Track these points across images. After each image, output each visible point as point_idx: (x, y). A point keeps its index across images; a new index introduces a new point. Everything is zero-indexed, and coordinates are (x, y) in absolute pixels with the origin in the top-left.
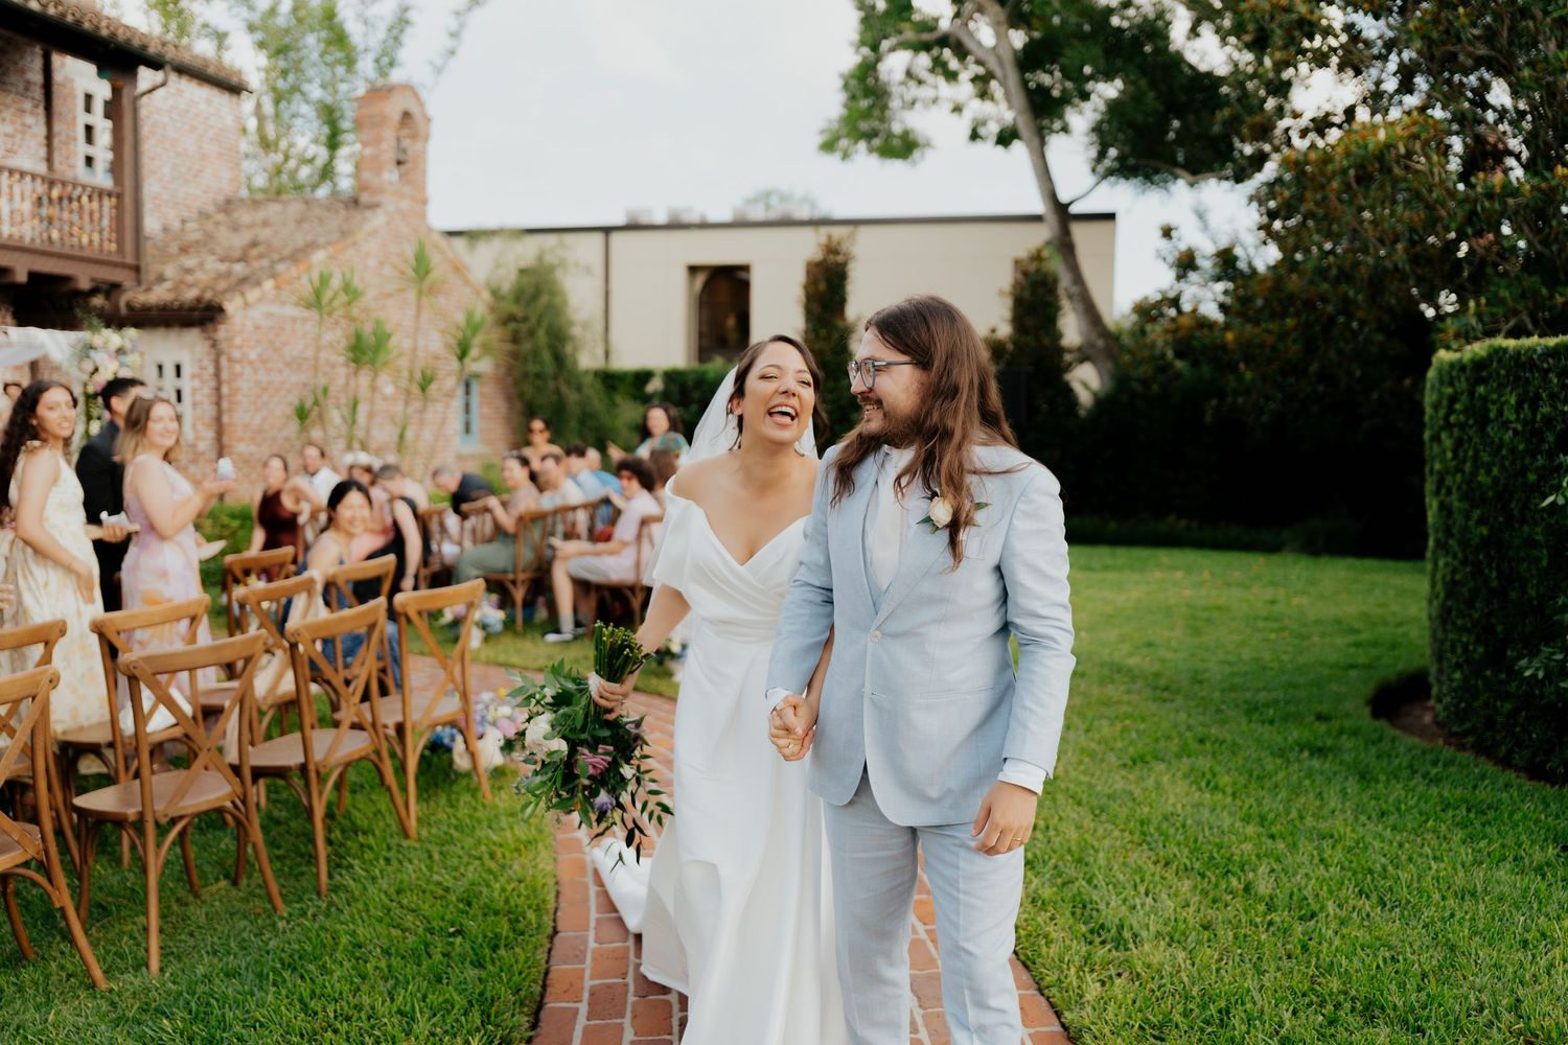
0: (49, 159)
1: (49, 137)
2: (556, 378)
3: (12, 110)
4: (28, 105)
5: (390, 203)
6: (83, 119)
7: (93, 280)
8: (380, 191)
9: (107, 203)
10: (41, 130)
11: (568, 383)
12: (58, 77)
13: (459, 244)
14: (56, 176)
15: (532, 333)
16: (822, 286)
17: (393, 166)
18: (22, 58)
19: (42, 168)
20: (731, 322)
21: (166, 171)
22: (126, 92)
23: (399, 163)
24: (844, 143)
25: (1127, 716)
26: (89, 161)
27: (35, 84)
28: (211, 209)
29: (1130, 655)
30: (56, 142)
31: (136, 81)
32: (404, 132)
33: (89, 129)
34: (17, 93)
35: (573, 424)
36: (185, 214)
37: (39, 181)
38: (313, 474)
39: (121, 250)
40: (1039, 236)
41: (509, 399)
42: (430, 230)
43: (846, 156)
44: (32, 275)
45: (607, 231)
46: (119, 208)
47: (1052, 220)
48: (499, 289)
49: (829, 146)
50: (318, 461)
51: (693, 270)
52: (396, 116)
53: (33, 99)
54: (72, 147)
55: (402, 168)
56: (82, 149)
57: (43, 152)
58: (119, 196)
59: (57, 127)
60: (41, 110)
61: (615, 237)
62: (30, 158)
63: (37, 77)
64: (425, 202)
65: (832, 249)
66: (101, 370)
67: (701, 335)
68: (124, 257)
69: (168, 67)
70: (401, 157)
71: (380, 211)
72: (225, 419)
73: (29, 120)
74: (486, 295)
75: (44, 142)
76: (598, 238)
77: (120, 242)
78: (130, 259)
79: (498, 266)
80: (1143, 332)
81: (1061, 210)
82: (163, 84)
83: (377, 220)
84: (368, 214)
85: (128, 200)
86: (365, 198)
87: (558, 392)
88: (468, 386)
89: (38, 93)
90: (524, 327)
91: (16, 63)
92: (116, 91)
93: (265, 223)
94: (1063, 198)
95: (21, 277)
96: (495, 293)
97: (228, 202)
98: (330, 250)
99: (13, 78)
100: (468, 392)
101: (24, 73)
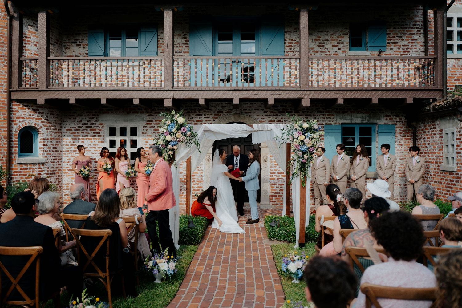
1: (425, 42)
3: (407, 35)
4: (415, 31)
7: (415, 99)
10: (422, 40)
19: (422, 55)
22: (438, 12)
27: (419, 22)
34: (410, 28)
37: (418, 60)
39: (436, 83)
46: (435, 65)
53: (418, 28)
57: (423, 48)
58: (435, 60)
60: (422, 32)
62: (416, 52)
63: (420, 19)
68: (437, 87)
73: (416, 37)
75: (423, 44)
85: (439, 61)
89: (420, 25)
91: (409, 15)
99: (408, 22)
101: (413, 19)
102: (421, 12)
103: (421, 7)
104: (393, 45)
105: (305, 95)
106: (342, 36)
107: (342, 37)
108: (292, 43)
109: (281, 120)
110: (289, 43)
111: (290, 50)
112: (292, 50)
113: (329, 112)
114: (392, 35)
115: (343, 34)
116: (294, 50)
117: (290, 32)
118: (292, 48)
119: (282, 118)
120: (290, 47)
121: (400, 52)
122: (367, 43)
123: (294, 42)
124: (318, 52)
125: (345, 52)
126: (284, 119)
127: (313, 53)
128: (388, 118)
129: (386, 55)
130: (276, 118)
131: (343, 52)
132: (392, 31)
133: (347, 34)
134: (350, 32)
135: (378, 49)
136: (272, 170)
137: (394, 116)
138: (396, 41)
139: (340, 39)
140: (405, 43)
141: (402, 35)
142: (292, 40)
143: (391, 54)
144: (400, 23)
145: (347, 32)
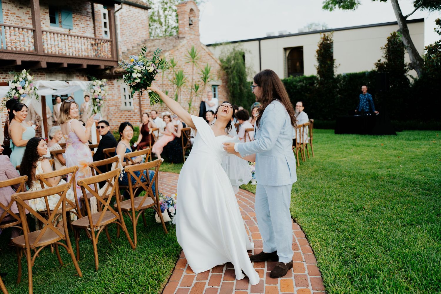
0: (95, 33)
1: (94, 27)
2: (240, 85)
3: (84, 20)
4: (88, 18)
5: (188, 37)
6: (103, 21)
7: (105, 66)
8: (185, 33)
9: (109, 43)
10: (92, 25)
11: (244, 86)
12: (96, 9)
13: (211, 48)
14: (97, 37)
15: (232, 72)
16: (322, 51)
17: (188, 26)
18: (86, 5)
19: (93, 36)
20: (298, 64)
21: (127, 33)
22: (111, 12)
23: (190, 24)
24: (330, 6)
25: (409, 202)
26: (106, 32)
27: (89, 12)
28: (141, 43)
29: (417, 174)
30: (96, 28)
31: (114, 8)
32: (192, 15)
33: (105, 23)
34: (85, 16)
35: (246, 98)
36: (134, 45)
37: (92, 39)
38: (154, 119)
39: (112, 57)
40: (395, 29)
41: (227, 92)
42: (201, 43)
43: (331, 9)
44: (88, 65)
45: (259, 40)
46: (111, 45)
47: (400, 23)
48: (223, 59)
49: (326, 7)
50: (156, 115)
51: (286, 49)
52: (189, 11)
53: (89, 17)
54: (101, 30)
55: (191, 26)
56: (104, 29)
57: (93, 31)
58: (111, 42)
59: (96, 24)
60: (92, 20)
61: (262, 41)
62: (89, 33)
63: (90, 10)
64: (199, 35)
65: (325, 39)
66: (96, 92)
67: (288, 69)
68: (114, 59)
69: (122, 3)
70: (191, 23)
71: (185, 39)
72: (142, 103)
73: (89, 22)
74: (219, 62)
75: (93, 28)
76: (257, 42)
77: (112, 54)
78: (115, 60)
79: (222, 53)
80: (430, 57)
81: (403, 19)
82: (121, 8)
83: (184, 42)
84: (181, 40)
85: (114, 42)
86: (181, 36)
87: (240, 89)
88: (215, 89)
89: (90, 15)
90: (230, 70)
91: (84, 7)
92: (109, 12)
93: (154, 46)
94: (404, 15)
95: (85, 66)
96: (221, 61)
97: (145, 40)
98: (170, 52)
99: (84, 11)
100: (215, 91)
101: (86, 10)
102: (90, 6)
103: (90, 3)
104: (77, 26)
105: (42, 59)
106: (44, 13)
107: (45, 15)
108: (9, 13)
109: (6, 77)
110: (6, 12)
111: (7, 19)
112: (9, 19)
113: (41, 72)
114: (75, 19)
115: (45, 12)
116: (10, 19)
117: (6, 3)
118: (9, 17)
119: (6, 76)
120: (7, 16)
121: (81, 31)
122: (60, 22)
123: (10, 12)
124: (28, 23)
125: (48, 26)
126: (8, 76)
127: (25, 24)
128: (78, 77)
129: (73, 32)
130: (2, 76)
131: (46, 26)
132: (75, 16)
133: (48, 13)
134: (50, 11)
135: (69, 27)
136: (3, 120)
137: (81, 76)
138: (78, 23)
139: (44, 16)
140: (83, 26)
141: (81, 20)
142: (8, 10)
143: (75, 33)
144: (79, 11)
145: (48, 11)
